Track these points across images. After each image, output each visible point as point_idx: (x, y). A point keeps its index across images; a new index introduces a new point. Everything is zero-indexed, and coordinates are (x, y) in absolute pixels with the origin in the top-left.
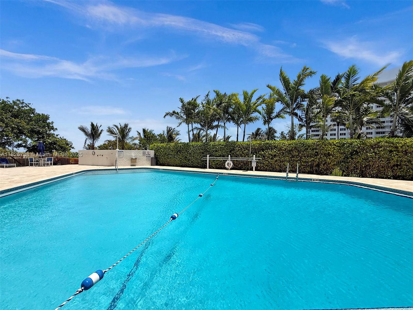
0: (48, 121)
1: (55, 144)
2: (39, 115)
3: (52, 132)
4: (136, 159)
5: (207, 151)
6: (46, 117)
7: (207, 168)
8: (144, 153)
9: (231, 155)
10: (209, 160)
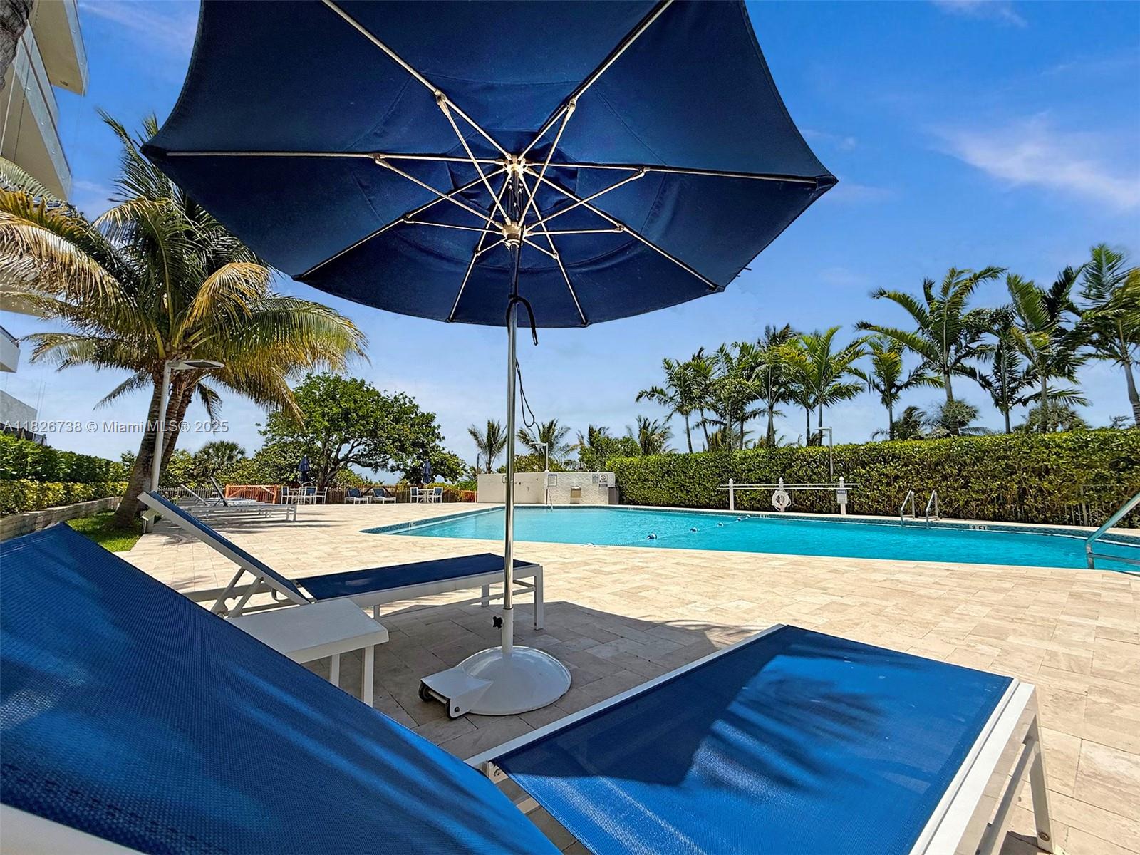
0: (433, 425)
1: (442, 464)
2: (423, 414)
3: (438, 443)
4: (581, 489)
5: (729, 471)
6: (430, 418)
7: (729, 509)
8: (595, 478)
9: (783, 478)
10: (734, 490)
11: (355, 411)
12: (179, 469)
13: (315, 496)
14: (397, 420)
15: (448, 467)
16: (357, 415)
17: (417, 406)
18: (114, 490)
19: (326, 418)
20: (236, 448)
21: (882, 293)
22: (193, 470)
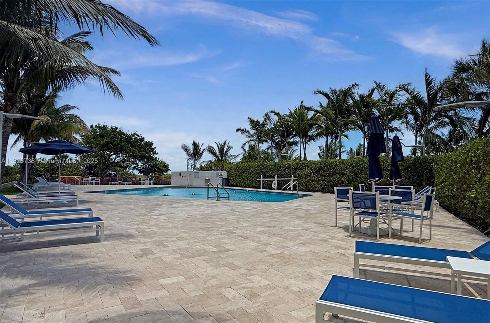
0: (152, 147)
1: (156, 166)
2: (146, 142)
3: (155, 156)
4: (209, 179)
5: (262, 172)
6: (151, 144)
7: (260, 188)
8: (217, 174)
9: (277, 175)
10: (263, 180)
11: (111, 143)
12: (41, 167)
13: (95, 181)
14: (132, 146)
15: (158, 168)
16: (112, 144)
17: (143, 138)
18: (15, 178)
19: (98, 146)
20: (68, 157)
21: (320, 92)
22: (48, 168)
